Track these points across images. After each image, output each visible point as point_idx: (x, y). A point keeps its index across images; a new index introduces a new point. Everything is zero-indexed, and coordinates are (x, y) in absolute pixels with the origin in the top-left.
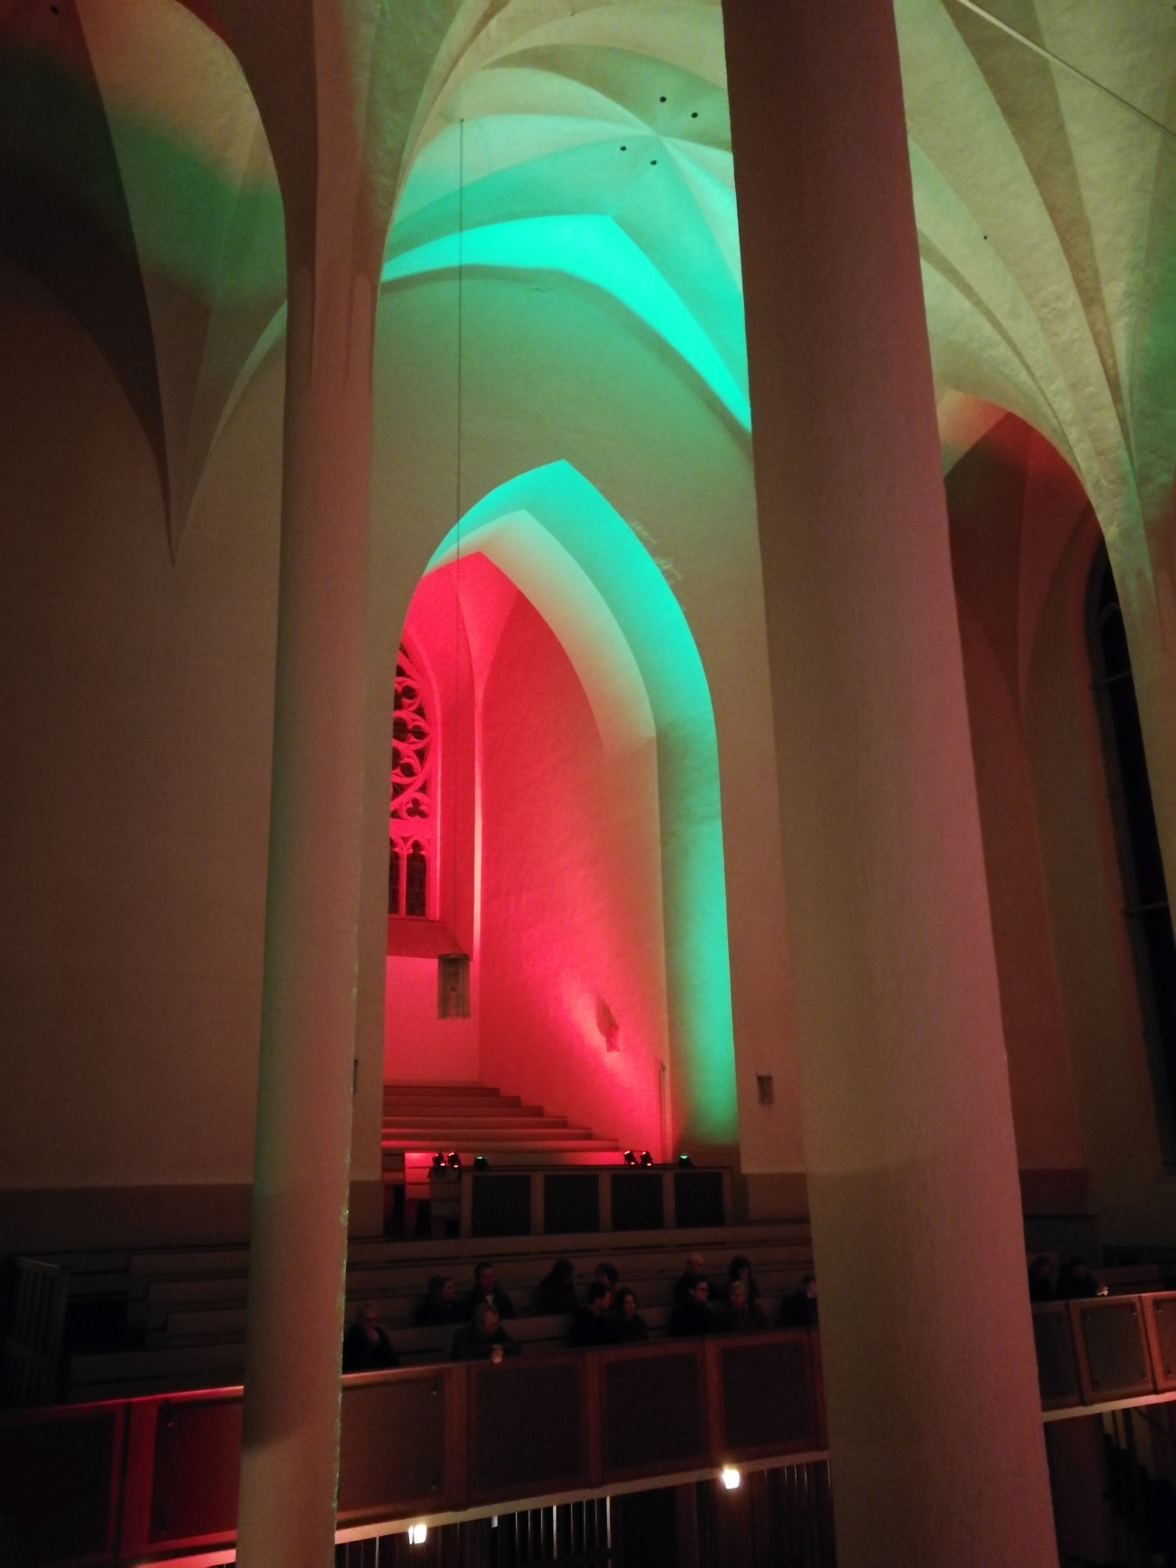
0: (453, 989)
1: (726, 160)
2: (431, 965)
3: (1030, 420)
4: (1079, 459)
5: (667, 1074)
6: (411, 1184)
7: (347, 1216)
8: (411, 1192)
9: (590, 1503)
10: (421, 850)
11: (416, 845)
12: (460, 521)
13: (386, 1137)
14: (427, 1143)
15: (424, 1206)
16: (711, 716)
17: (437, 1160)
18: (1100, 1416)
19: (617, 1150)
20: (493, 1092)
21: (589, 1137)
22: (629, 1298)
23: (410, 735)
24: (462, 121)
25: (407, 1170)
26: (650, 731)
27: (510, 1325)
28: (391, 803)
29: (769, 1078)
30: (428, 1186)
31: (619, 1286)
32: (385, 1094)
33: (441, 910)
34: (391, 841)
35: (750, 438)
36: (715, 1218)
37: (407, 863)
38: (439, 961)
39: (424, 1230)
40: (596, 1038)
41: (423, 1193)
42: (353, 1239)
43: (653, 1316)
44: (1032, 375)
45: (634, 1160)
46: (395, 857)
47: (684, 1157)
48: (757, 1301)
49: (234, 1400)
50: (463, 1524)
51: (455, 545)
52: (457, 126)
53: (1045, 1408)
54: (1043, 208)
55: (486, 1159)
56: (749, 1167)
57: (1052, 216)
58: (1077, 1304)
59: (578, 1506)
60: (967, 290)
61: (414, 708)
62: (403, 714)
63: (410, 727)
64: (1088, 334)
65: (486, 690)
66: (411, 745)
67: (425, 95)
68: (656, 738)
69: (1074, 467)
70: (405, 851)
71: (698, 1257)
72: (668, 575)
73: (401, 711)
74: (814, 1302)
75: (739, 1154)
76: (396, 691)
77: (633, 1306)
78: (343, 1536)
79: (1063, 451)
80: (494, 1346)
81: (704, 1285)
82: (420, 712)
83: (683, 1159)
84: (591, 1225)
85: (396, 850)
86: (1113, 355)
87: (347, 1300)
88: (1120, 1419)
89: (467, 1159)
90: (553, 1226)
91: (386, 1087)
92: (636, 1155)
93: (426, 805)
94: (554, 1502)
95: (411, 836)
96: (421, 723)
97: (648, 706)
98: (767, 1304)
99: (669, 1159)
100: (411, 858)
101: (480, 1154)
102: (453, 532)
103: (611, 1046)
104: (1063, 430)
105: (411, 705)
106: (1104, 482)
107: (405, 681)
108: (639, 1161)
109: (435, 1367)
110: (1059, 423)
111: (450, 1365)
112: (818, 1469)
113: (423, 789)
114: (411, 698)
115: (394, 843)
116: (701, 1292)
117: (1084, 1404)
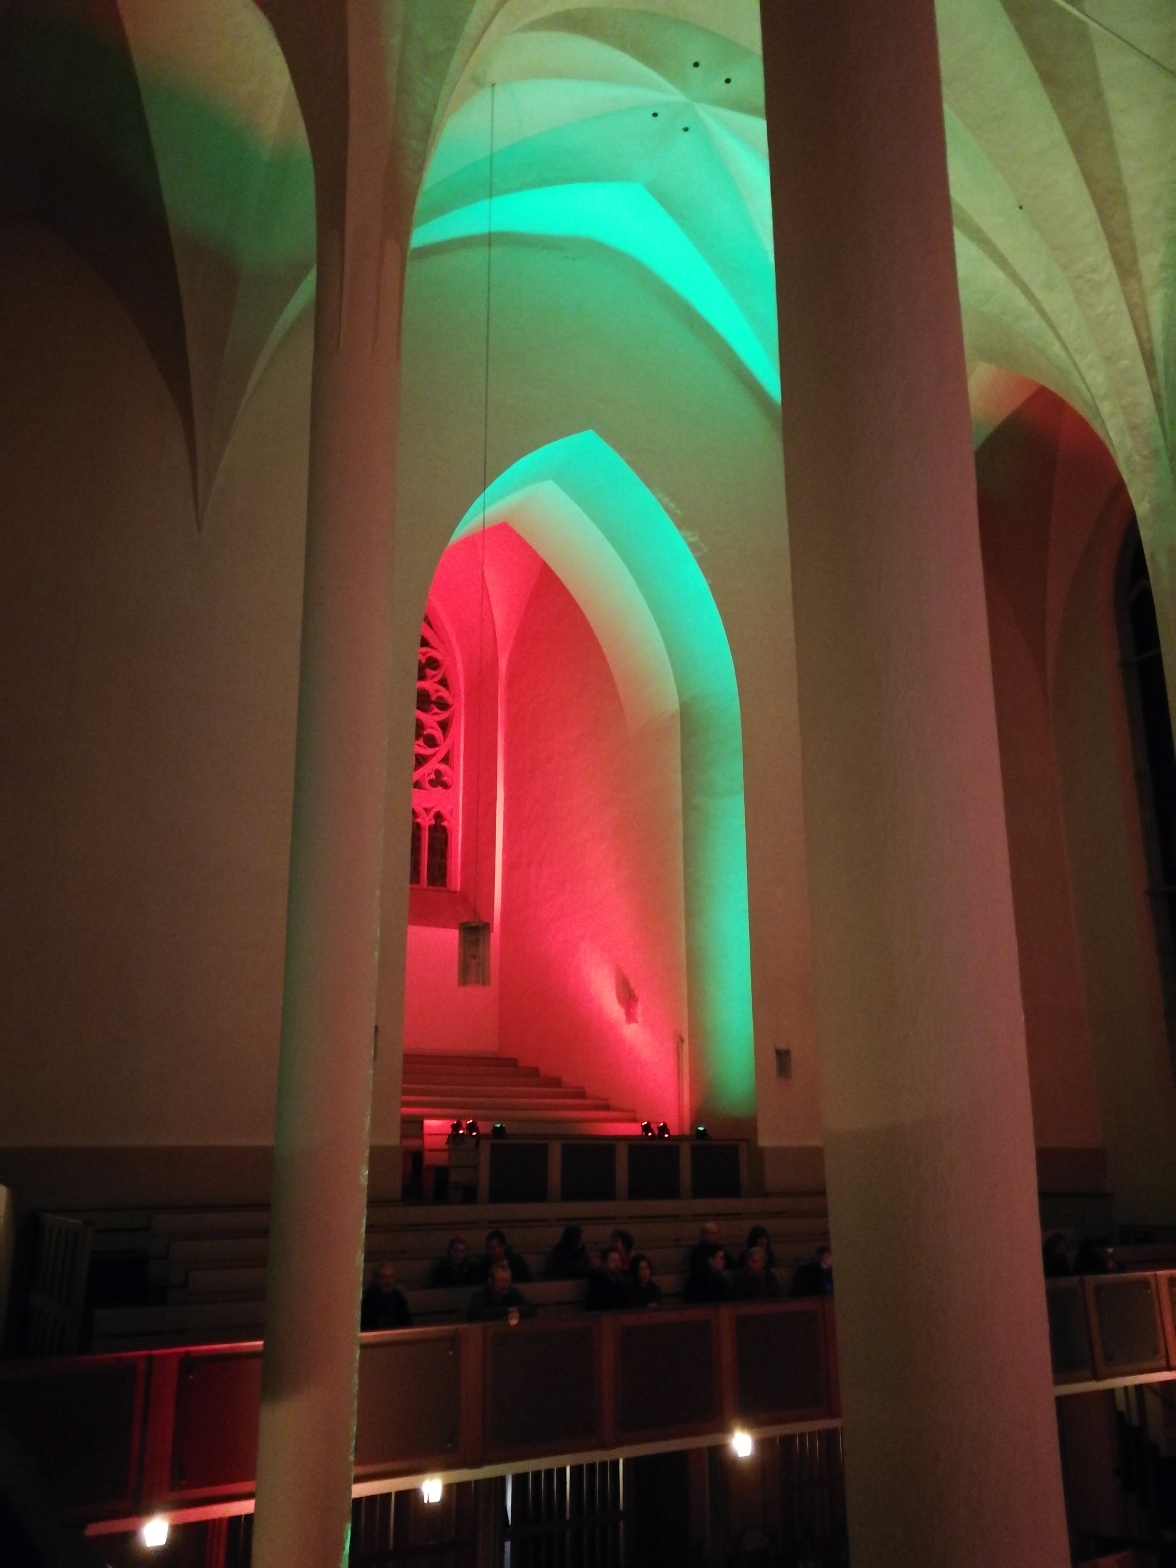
0: (474, 957)
1: (759, 126)
2: (452, 936)
3: (1062, 395)
4: (1111, 434)
5: (686, 1046)
6: (430, 1151)
7: (367, 1176)
8: (429, 1159)
9: (603, 1464)
10: (443, 821)
11: (438, 816)
12: (486, 490)
13: (405, 1104)
14: (445, 1111)
15: (442, 1172)
16: (734, 690)
17: (456, 1128)
18: (1111, 1392)
19: (634, 1120)
20: (512, 1063)
21: (607, 1108)
22: (644, 1264)
23: (433, 706)
24: (493, 85)
25: (426, 1137)
26: (673, 704)
27: (524, 1288)
28: (414, 774)
29: (787, 1053)
30: (446, 1154)
31: (633, 1253)
32: (405, 1062)
33: (462, 883)
34: (414, 812)
35: (780, 410)
36: (731, 1189)
37: (429, 833)
38: (460, 932)
39: (441, 1195)
40: (614, 1009)
41: (441, 1159)
42: (373, 1203)
43: (668, 1282)
44: (1065, 347)
45: (652, 1131)
46: (417, 827)
47: (701, 1129)
48: (773, 1270)
49: (253, 1355)
50: (477, 1482)
51: (481, 516)
52: (488, 90)
53: (1058, 1382)
54: (1080, 177)
55: (504, 1127)
56: (765, 1141)
57: (1089, 186)
58: (1092, 1280)
59: (592, 1466)
60: (1002, 262)
61: (436, 679)
62: (426, 684)
63: (433, 698)
64: (1124, 307)
65: (510, 661)
66: (434, 716)
67: (457, 57)
68: (679, 711)
69: (1107, 443)
70: (427, 821)
71: (711, 1226)
72: (693, 547)
73: (426, 682)
74: (829, 1272)
75: (755, 1129)
76: (420, 662)
77: (648, 1272)
78: (360, 1490)
79: (1096, 426)
80: (510, 1309)
81: (721, 1254)
82: (443, 683)
83: (700, 1130)
84: (607, 1193)
85: (418, 820)
86: (1148, 329)
87: (366, 1261)
88: (1132, 1395)
89: (485, 1127)
90: (569, 1194)
91: (406, 1056)
92: (653, 1126)
93: (448, 777)
94: (567, 1463)
95: (433, 808)
96: (444, 693)
97: (672, 678)
98: (782, 1275)
99: (687, 1130)
100: (433, 829)
101: (498, 1122)
102: (479, 502)
103: (630, 1017)
104: (1096, 405)
105: (434, 676)
106: (1137, 458)
107: (428, 652)
108: (657, 1132)
109: (453, 1327)
110: (1092, 397)
111: (467, 1326)
112: (830, 1437)
113: (446, 760)
114: (433, 669)
115: (416, 813)
116: (718, 1262)
117: (1096, 1377)
